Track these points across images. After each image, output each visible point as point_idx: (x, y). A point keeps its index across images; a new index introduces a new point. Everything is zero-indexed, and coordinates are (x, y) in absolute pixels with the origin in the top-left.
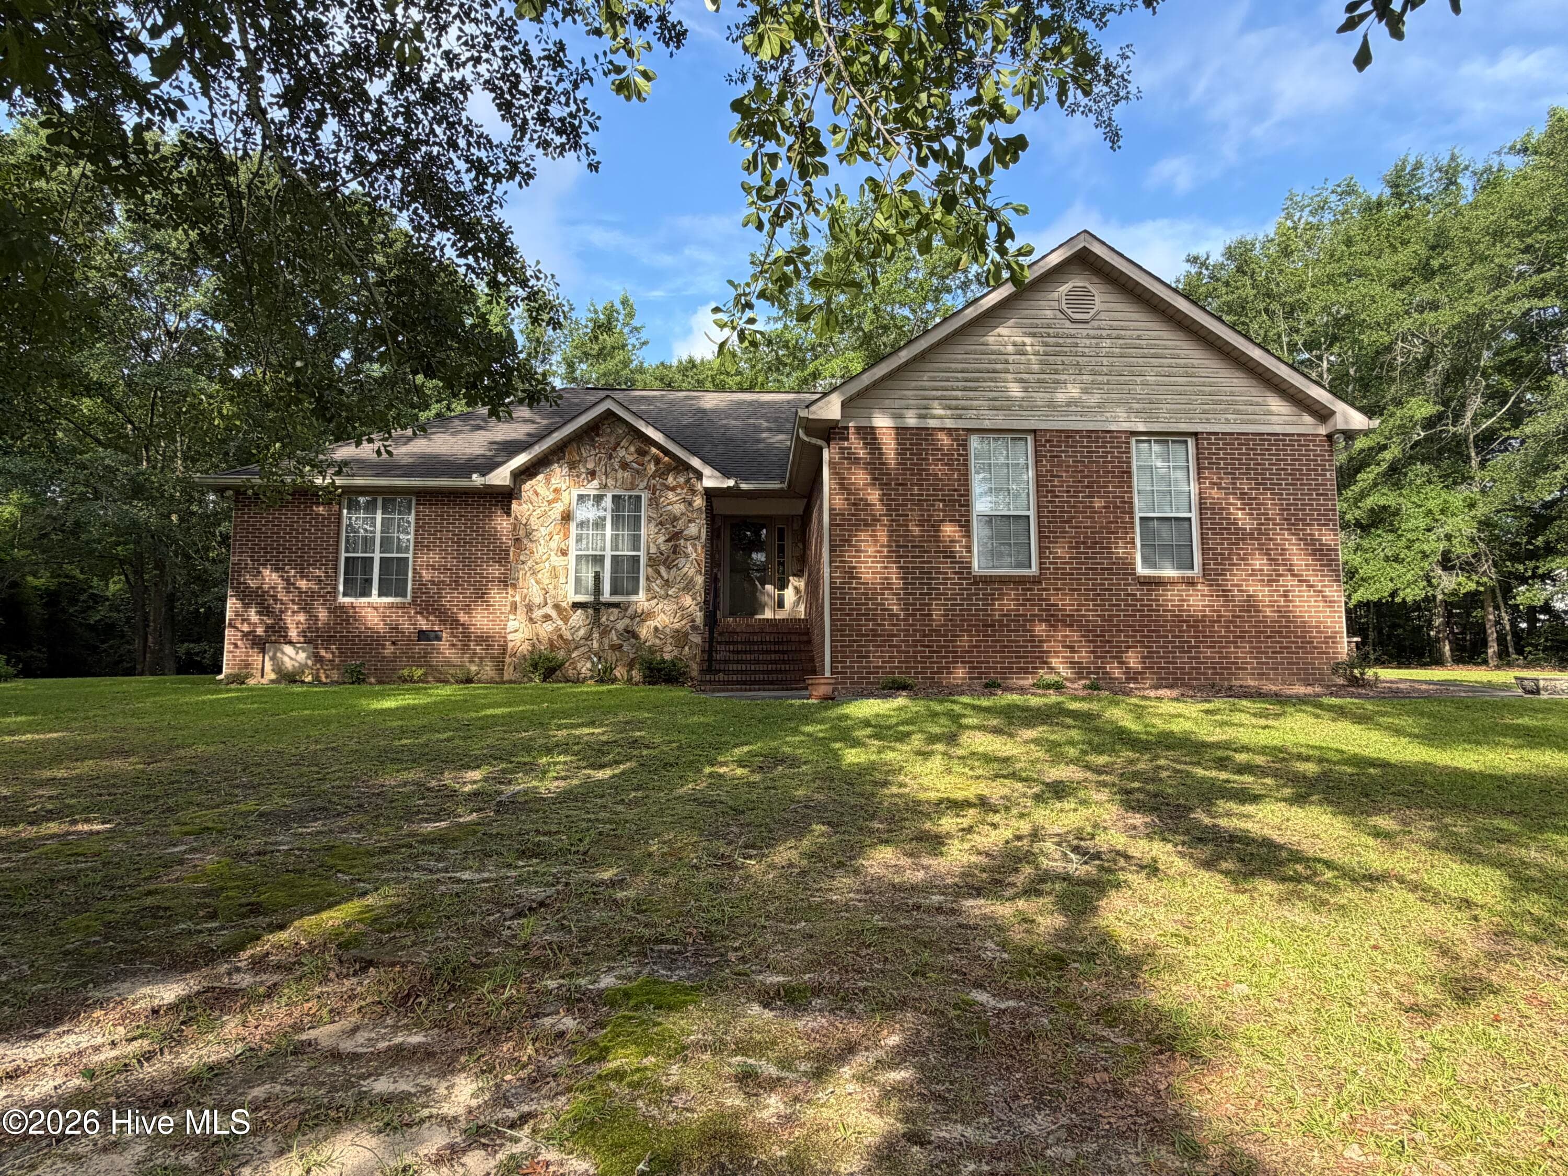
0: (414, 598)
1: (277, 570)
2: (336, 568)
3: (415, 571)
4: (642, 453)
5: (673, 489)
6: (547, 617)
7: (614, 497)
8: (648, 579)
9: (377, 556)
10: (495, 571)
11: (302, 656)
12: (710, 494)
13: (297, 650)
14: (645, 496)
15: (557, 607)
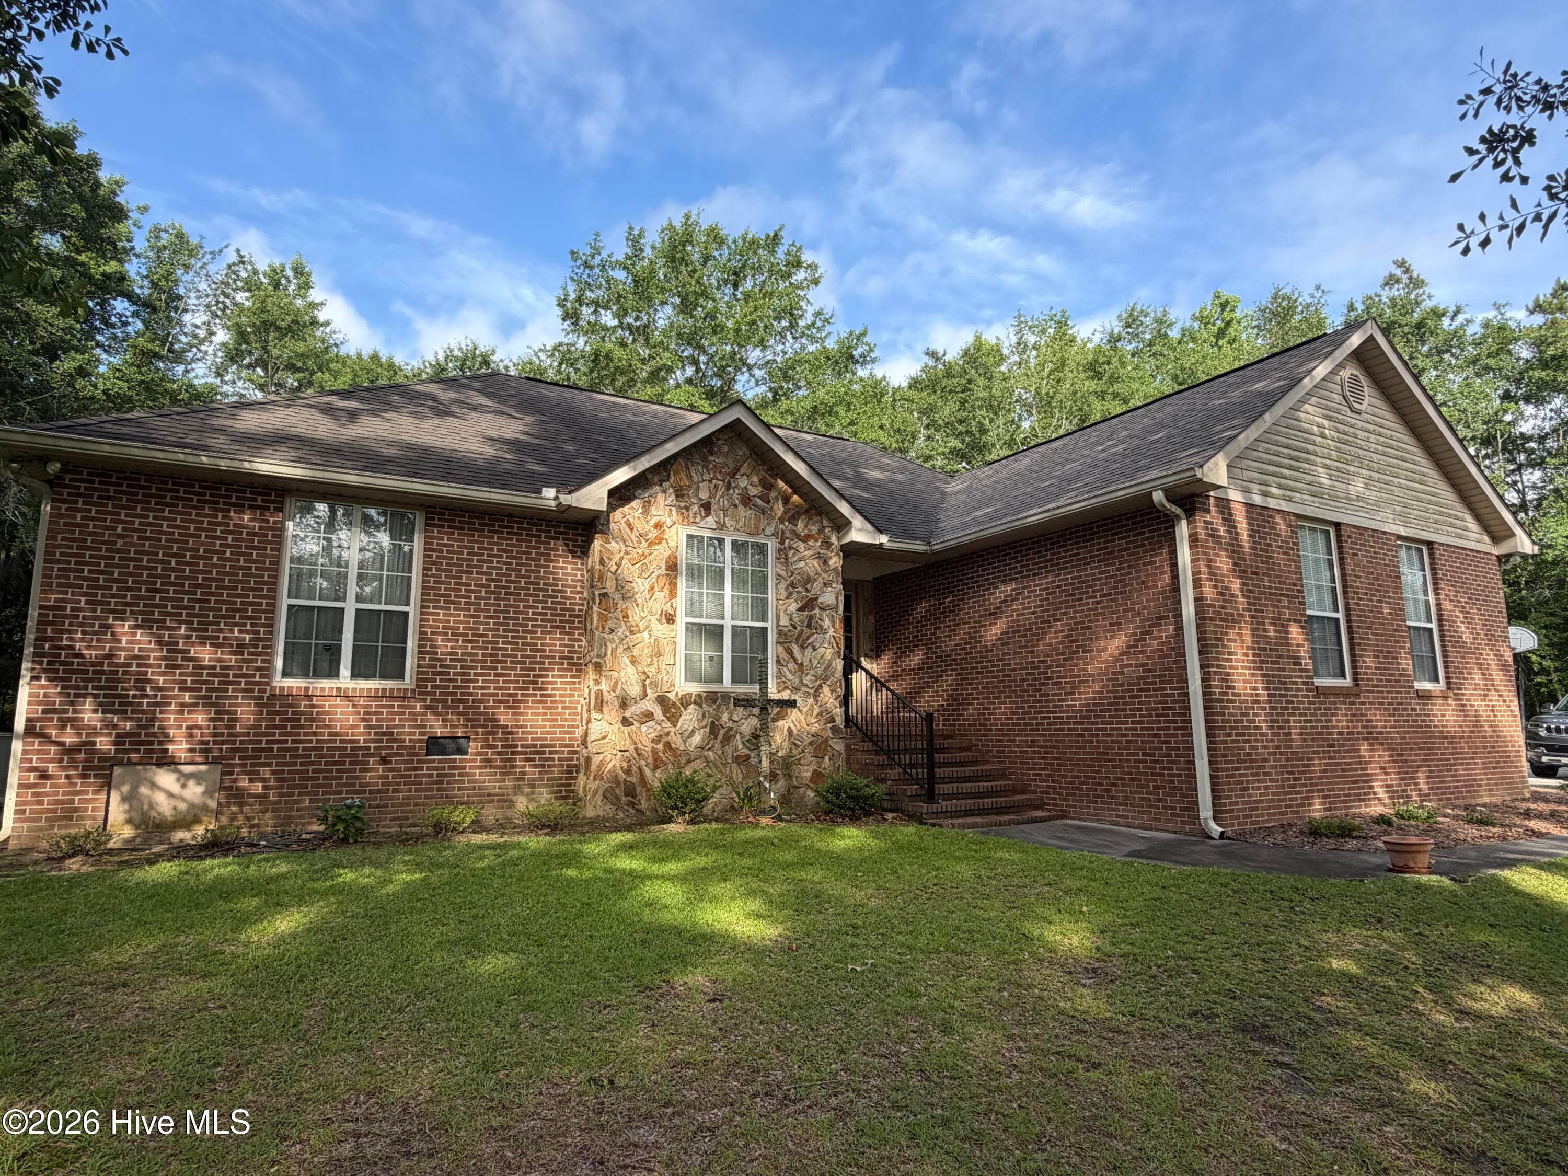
0: (421, 681)
1: (146, 625)
2: (271, 625)
3: (422, 637)
4: (767, 486)
5: (805, 539)
6: (649, 716)
7: (734, 543)
8: (778, 662)
9: (350, 607)
10: (555, 642)
11: (194, 791)
12: (851, 552)
13: (184, 778)
14: (772, 545)
15: (662, 700)
